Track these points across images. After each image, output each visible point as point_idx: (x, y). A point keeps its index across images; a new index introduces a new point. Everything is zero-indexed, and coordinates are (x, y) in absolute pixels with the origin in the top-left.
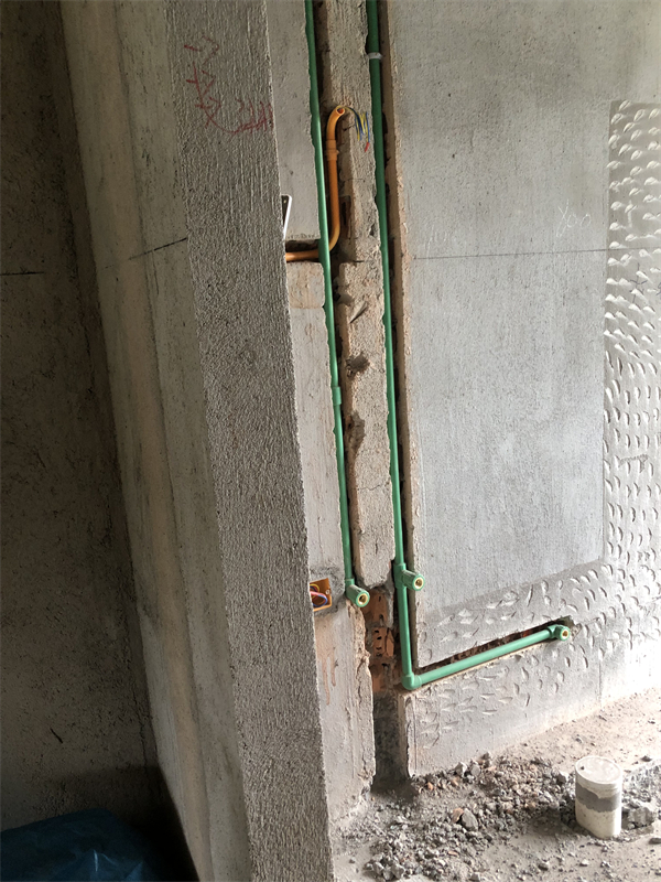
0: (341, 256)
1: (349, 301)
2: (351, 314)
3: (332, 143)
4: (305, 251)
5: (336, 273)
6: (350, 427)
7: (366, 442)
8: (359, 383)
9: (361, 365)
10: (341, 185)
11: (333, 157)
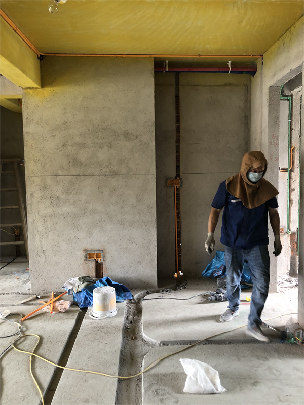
0: (291, 171)
1: (292, 179)
2: (292, 181)
3: (292, 152)
4: (285, 170)
5: (290, 174)
6: (291, 201)
7: (293, 204)
8: (293, 193)
9: (294, 190)
10: (293, 159)
11: (292, 154)
